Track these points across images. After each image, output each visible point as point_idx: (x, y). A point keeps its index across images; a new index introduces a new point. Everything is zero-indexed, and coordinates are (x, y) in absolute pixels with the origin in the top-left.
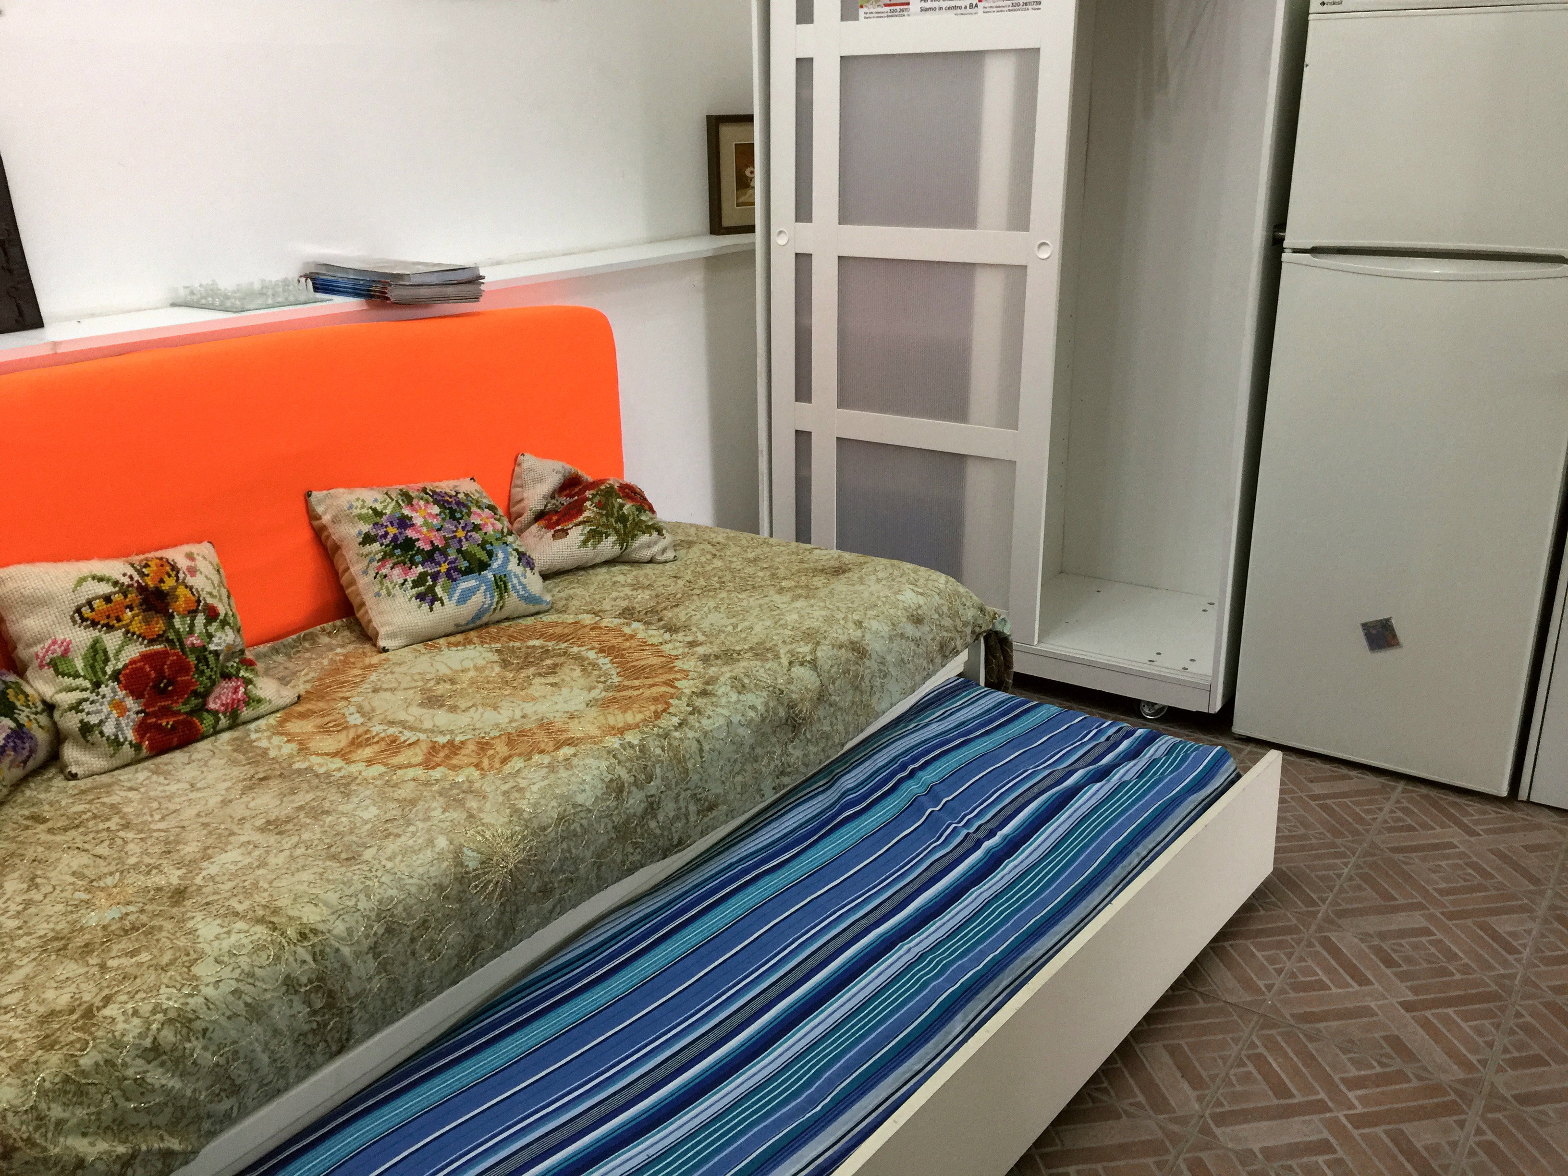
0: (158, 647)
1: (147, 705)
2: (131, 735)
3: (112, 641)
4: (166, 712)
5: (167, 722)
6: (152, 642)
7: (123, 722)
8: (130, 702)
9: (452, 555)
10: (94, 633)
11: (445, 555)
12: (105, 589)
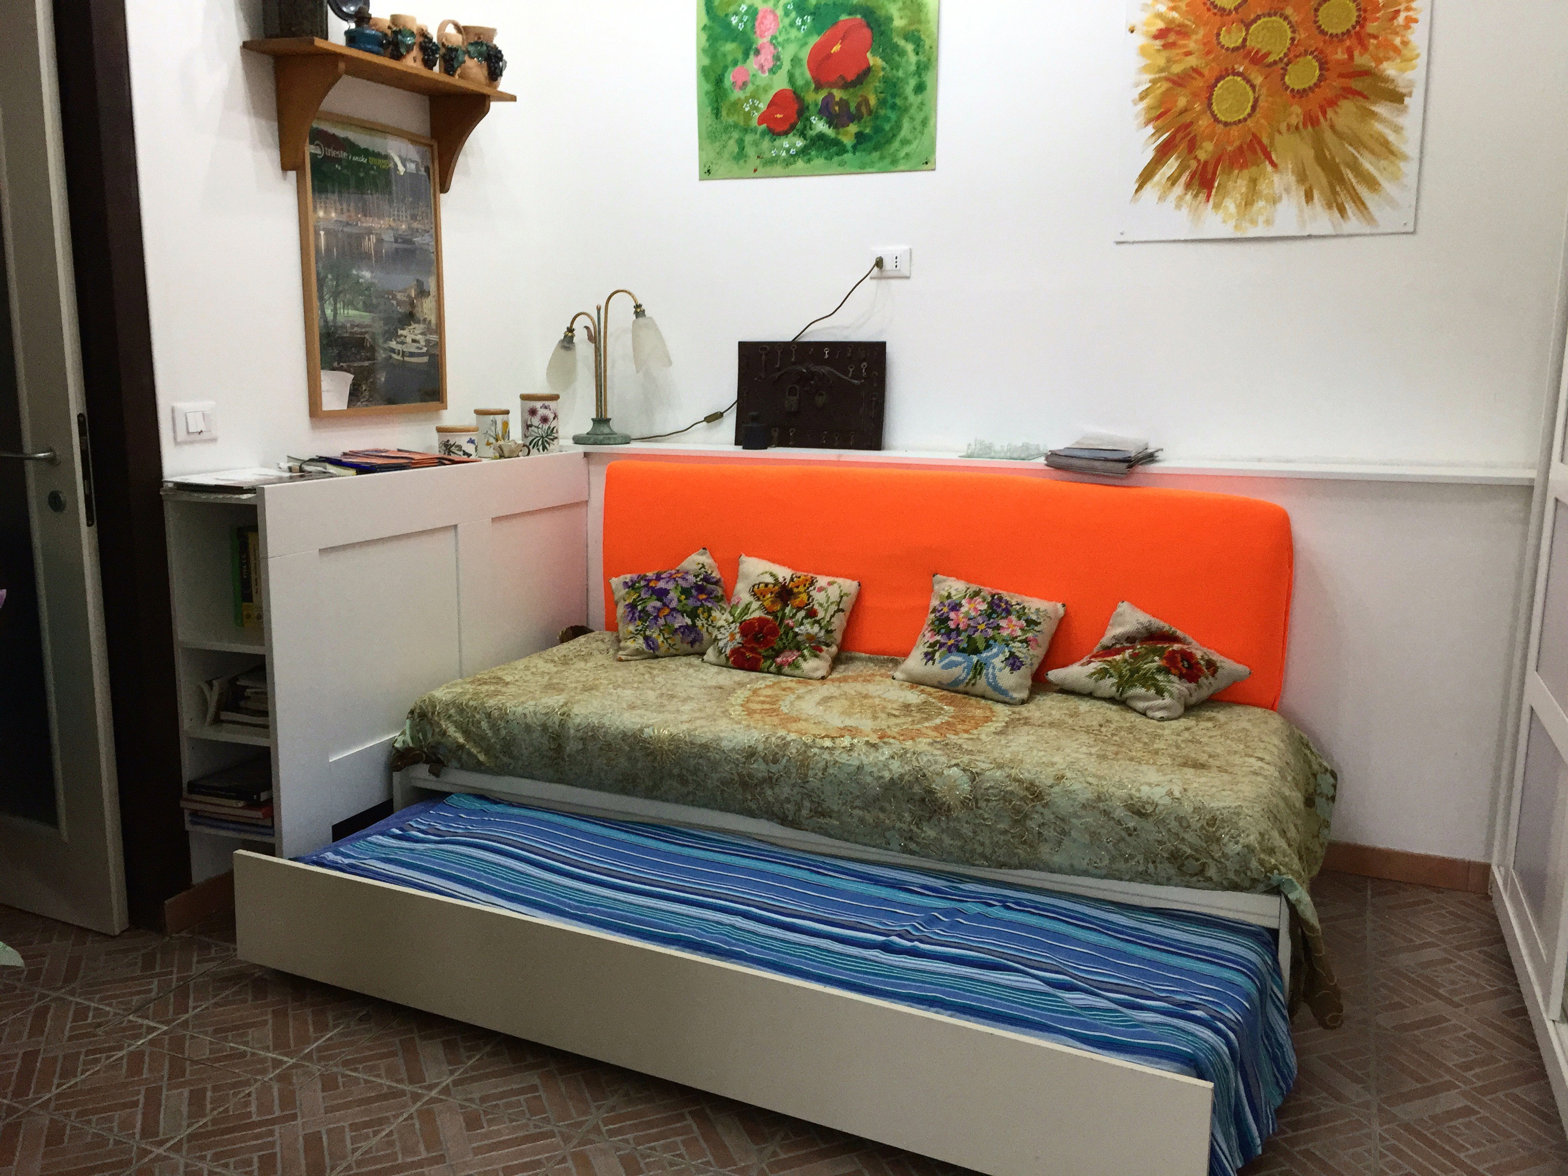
0: (770, 617)
1: (746, 642)
2: (728, 651)
3: (755, 605)
4: (753, 650)
5: (749, 655)
6: (768, 613)
7: (730, 644)
8: (738, 636)
9: (963, 637)
10: (752, 599)
11: (959, 635)
12: (770, 580)
